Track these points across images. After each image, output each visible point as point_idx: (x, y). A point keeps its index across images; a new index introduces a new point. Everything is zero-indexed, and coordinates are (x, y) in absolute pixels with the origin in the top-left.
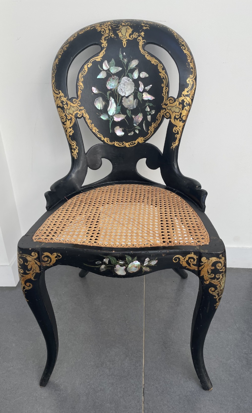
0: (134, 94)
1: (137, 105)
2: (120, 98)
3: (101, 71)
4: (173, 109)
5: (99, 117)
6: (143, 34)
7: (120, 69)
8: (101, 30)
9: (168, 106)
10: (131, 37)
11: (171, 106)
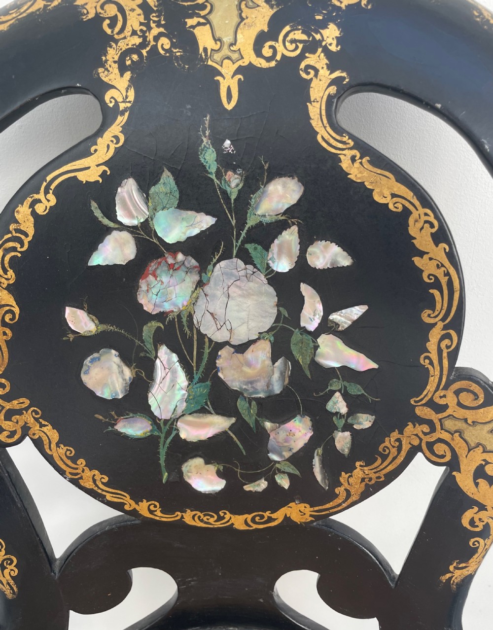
0: (272, 339)
1: (289, 384)
2: (207, 351)
3: (108, 231)
4: (474, 435)
5: (110, 429)
6: (331, 34)
7: (205, 221)
8: (99, 10)
9: (445, 414)
10: (267, 51)
11: (466, 420)
